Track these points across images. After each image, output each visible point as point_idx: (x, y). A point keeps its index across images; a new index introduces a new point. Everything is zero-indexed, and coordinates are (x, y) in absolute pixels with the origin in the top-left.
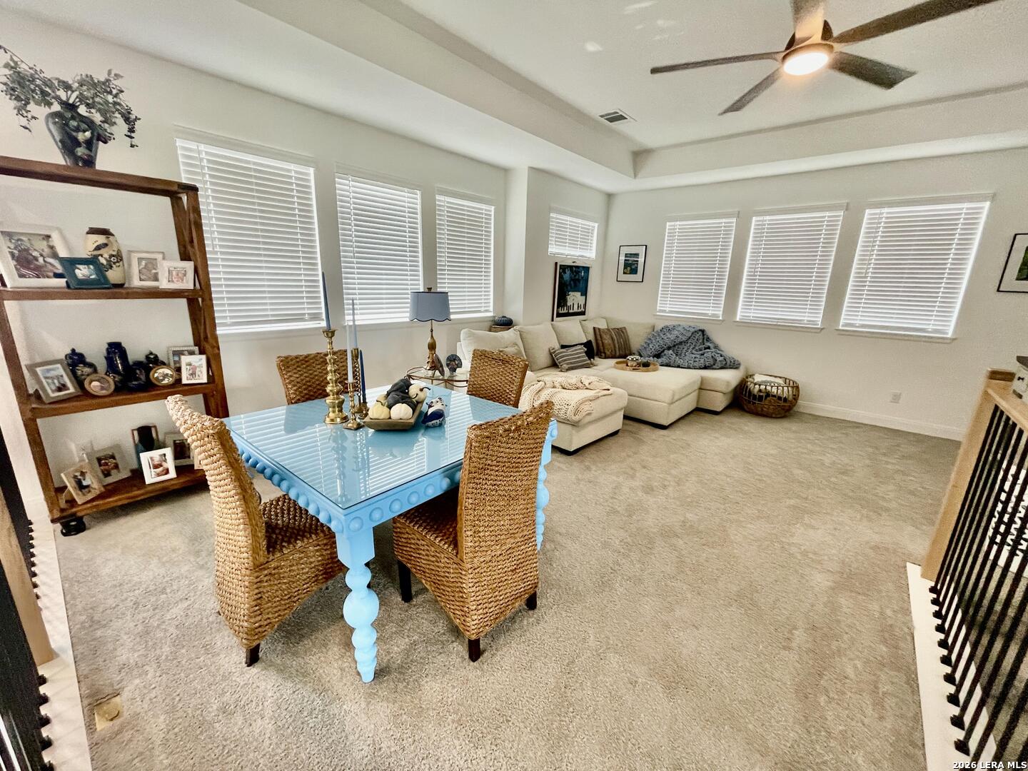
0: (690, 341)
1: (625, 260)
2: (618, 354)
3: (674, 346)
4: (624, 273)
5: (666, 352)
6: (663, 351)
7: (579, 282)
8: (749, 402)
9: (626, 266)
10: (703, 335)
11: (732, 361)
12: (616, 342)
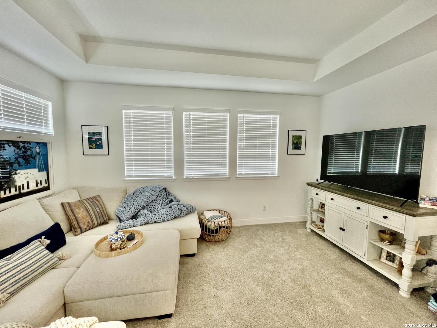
0: (158, 199)
1: (89, 138)
2: (96, 223)
3: (147, 205)
4: (90, 148)
5: (142, 212)
6: (139, 211)
7: (34, 158)
8: (210, 235)
9: (91, 141)
10: (166, 191)
11: (191, 207)
12: (92, 212)
